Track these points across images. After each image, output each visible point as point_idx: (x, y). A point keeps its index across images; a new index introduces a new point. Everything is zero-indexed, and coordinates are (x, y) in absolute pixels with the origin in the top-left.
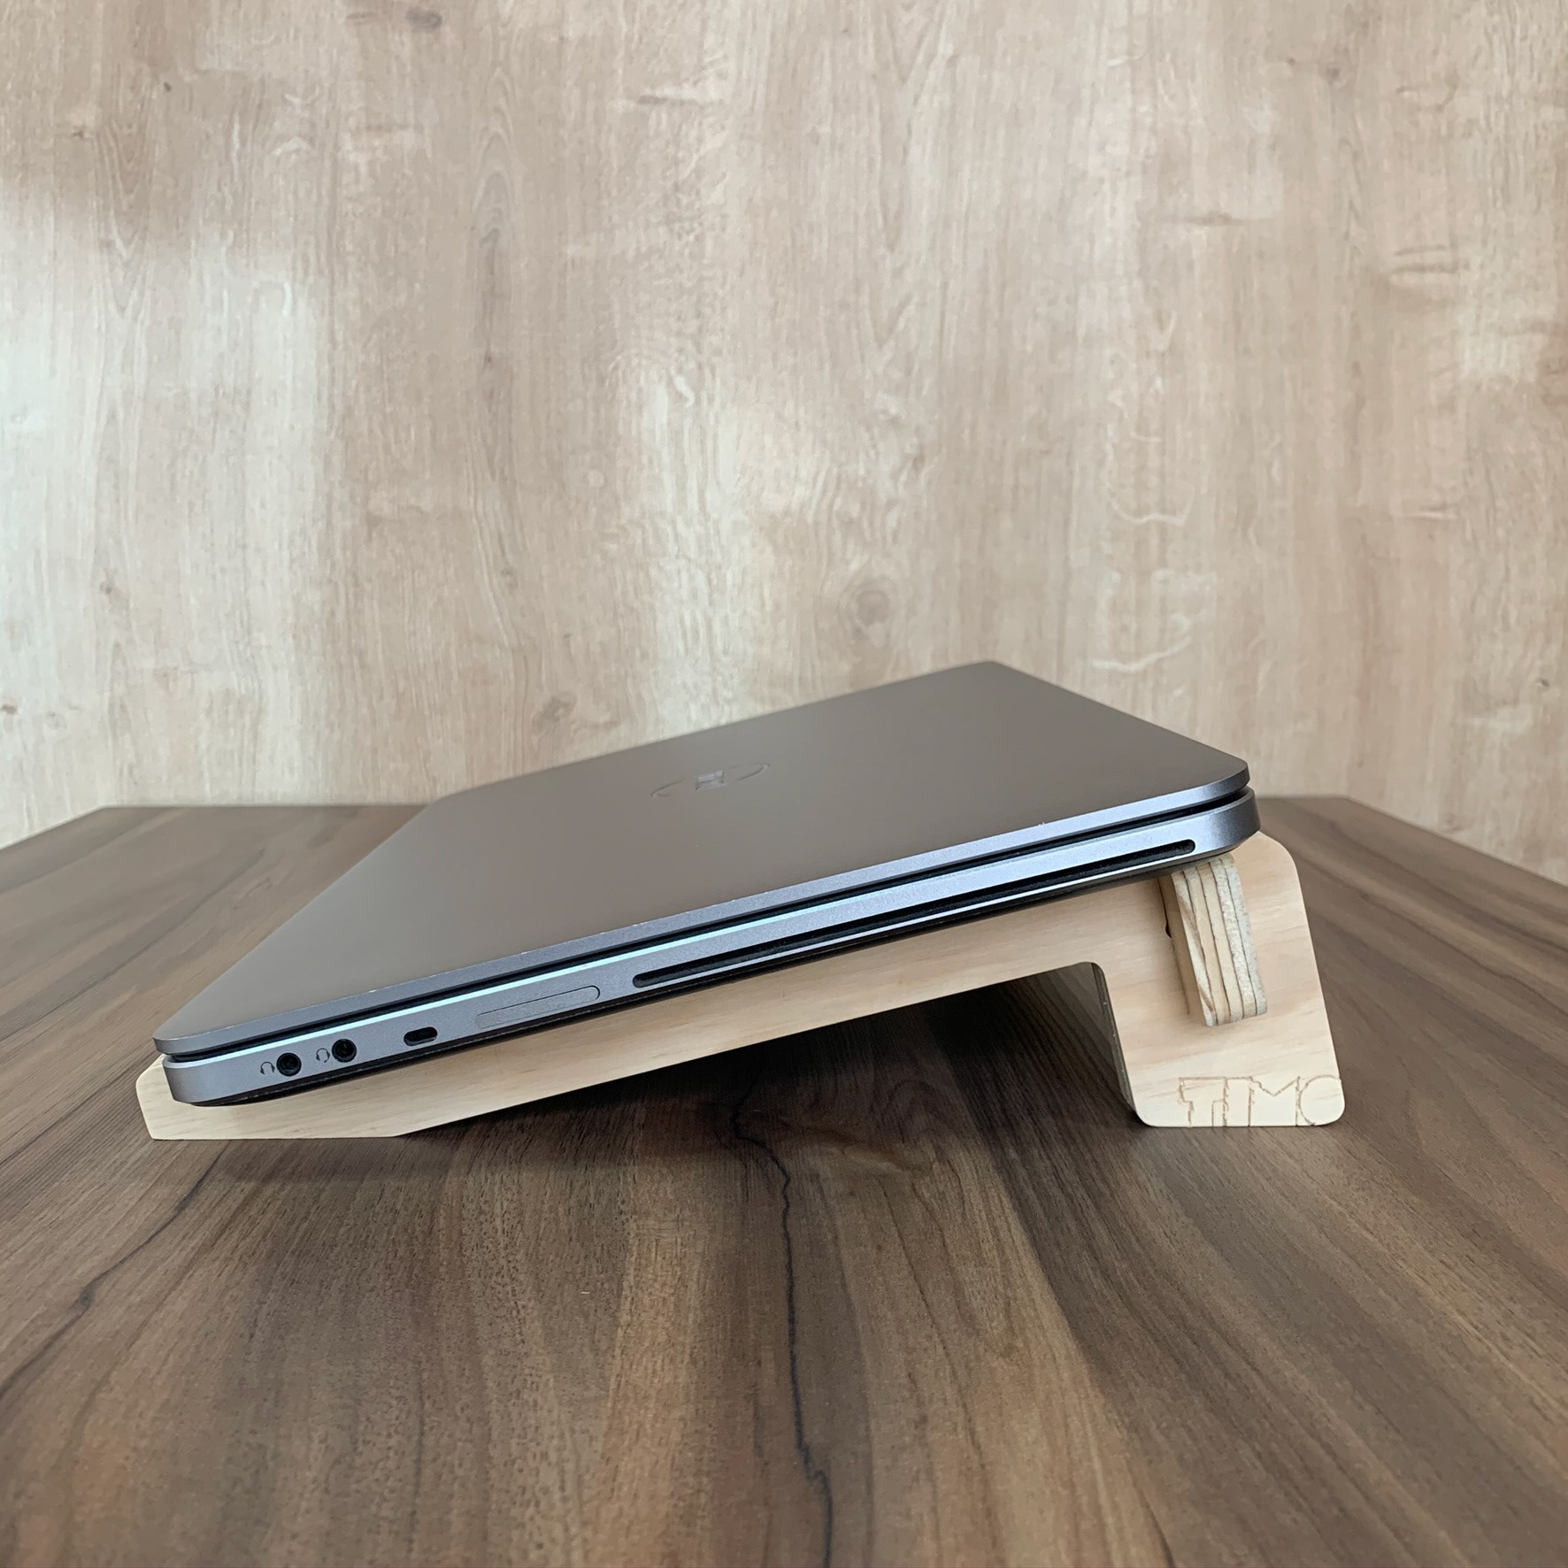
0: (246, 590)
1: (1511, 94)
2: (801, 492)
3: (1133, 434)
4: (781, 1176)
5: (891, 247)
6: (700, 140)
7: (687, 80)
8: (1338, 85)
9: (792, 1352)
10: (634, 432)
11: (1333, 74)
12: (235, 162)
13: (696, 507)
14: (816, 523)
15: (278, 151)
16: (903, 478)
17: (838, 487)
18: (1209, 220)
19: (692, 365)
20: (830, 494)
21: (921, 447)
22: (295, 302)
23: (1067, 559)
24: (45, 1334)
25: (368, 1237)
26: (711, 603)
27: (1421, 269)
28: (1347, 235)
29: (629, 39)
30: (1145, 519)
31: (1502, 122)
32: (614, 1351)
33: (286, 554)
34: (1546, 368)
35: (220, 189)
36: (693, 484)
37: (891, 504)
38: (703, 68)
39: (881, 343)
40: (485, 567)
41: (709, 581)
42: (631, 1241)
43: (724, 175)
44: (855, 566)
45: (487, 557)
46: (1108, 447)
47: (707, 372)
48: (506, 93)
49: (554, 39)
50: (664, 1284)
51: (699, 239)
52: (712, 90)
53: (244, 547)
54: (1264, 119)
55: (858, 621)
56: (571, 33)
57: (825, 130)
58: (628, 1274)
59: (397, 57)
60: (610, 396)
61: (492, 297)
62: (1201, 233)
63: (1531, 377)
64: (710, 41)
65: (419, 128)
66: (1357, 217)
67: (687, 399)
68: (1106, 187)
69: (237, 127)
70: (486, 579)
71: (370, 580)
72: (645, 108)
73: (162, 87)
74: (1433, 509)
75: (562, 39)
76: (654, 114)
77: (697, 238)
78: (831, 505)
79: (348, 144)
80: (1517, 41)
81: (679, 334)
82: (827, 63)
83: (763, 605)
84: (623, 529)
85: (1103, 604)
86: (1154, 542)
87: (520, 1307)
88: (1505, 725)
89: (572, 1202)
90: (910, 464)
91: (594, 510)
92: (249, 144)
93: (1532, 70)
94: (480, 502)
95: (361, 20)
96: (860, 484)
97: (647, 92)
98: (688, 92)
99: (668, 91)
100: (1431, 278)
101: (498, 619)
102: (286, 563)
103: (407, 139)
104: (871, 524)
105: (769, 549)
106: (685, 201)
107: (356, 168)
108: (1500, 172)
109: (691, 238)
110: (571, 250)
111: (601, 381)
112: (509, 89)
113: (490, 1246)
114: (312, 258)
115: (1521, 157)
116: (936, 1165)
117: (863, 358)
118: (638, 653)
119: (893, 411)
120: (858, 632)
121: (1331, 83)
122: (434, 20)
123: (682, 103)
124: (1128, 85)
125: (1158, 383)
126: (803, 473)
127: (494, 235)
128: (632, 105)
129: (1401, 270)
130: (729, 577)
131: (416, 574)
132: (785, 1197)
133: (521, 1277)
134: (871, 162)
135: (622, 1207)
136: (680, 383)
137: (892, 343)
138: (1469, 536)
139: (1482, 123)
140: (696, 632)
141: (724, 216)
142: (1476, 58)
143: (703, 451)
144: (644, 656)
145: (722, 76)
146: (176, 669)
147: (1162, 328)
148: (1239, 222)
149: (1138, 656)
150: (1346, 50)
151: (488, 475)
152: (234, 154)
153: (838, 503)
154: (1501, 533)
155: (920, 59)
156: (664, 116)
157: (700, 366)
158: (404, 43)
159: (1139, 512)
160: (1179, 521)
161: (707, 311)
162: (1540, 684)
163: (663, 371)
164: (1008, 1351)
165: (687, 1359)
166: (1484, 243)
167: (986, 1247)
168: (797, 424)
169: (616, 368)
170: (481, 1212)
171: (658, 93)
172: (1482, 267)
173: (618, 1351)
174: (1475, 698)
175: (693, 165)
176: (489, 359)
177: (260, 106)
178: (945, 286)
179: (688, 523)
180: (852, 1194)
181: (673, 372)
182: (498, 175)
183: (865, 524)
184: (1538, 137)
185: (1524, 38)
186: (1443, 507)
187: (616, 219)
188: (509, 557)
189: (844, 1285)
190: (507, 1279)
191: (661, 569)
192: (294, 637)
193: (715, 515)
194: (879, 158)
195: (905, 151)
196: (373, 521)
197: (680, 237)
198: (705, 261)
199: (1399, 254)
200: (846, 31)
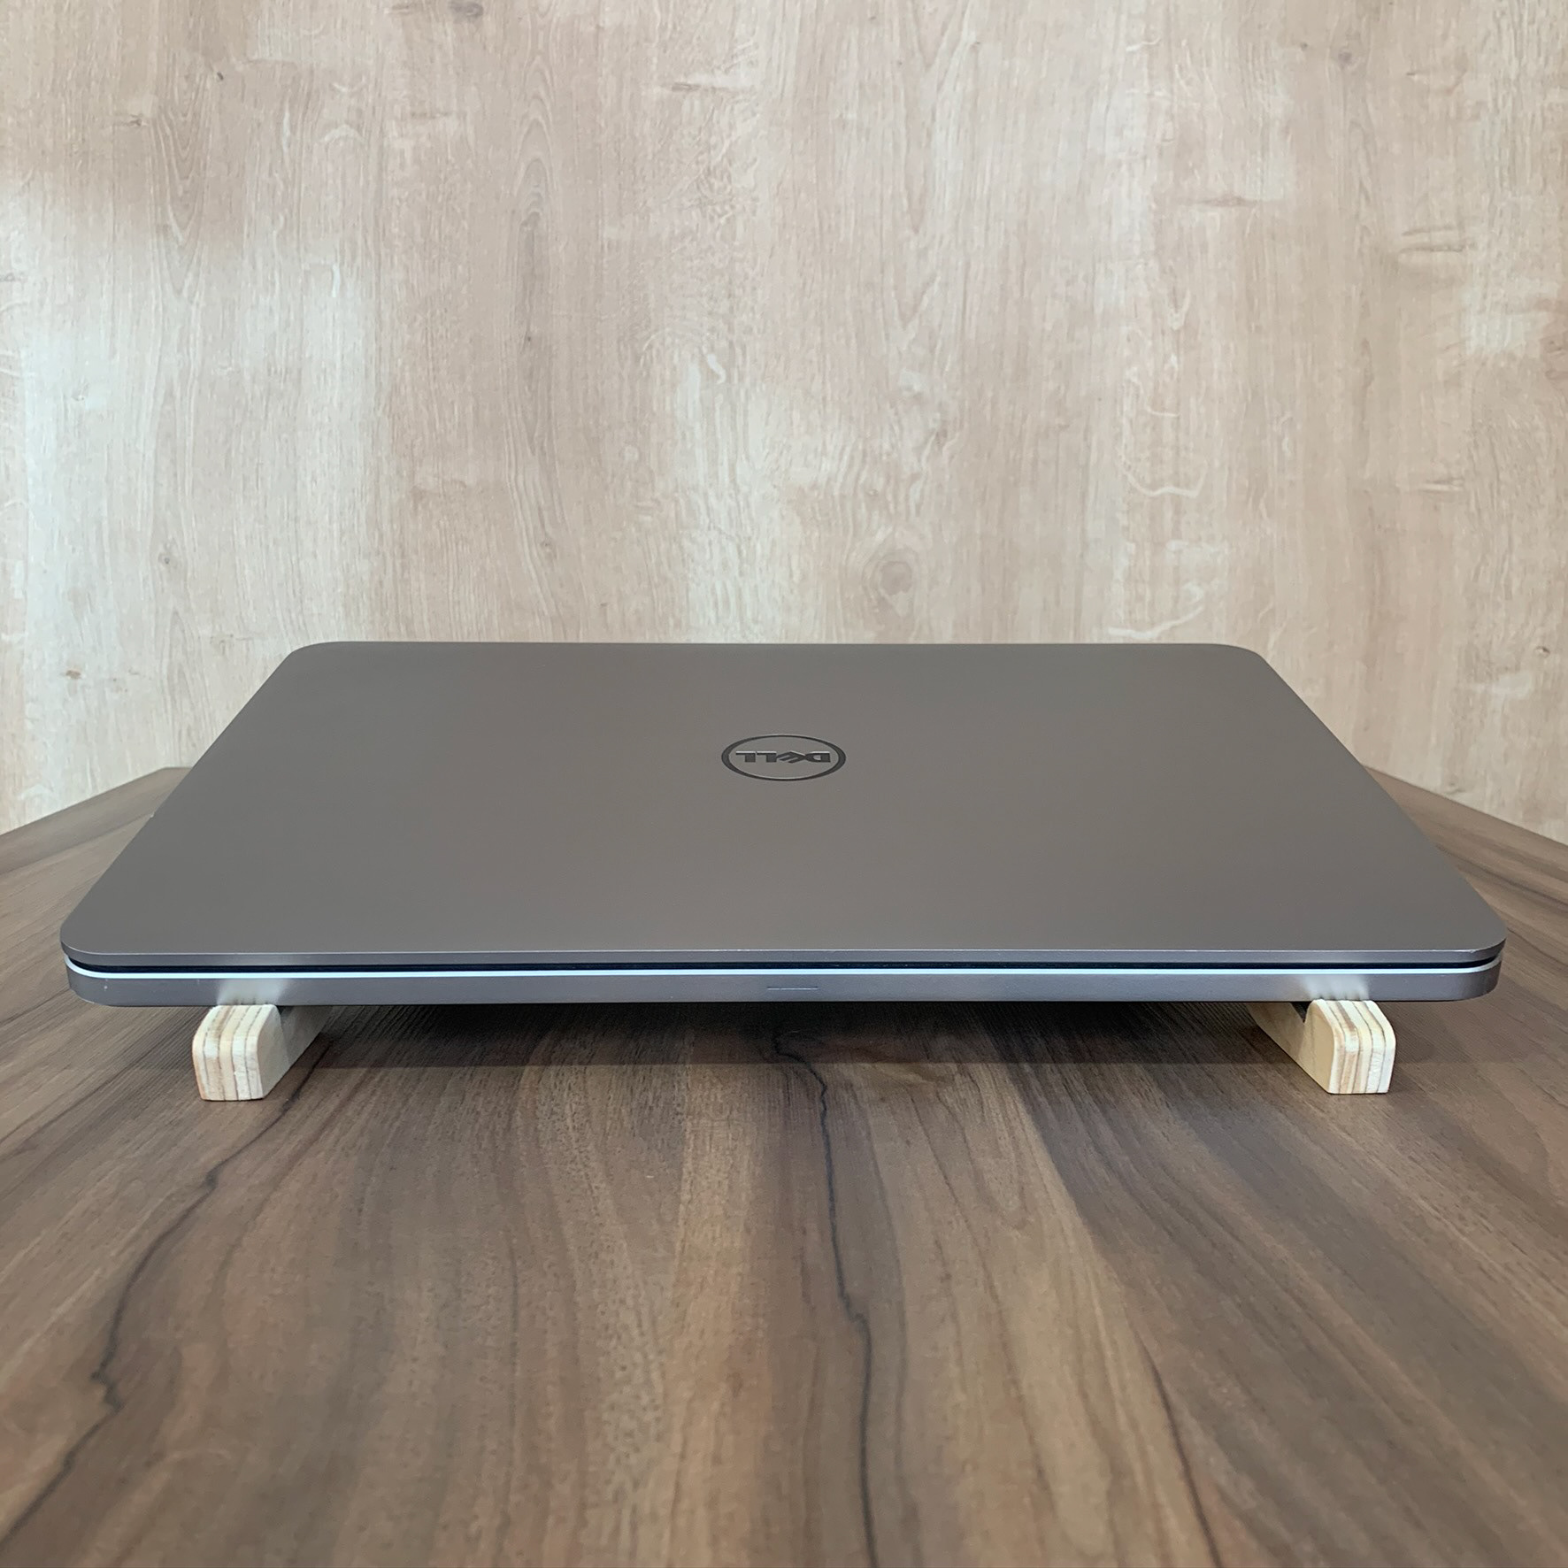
0: (298, 560)
1: (1518, 77)
2: (827, 466)
3: (1149, 410)
4: (819, 1085)
5: (916, 230)
6: (732, 126)
7: (719, 68)
8: (1350, 69)
9: (832, 1224)
10: (668, 408)
11: (1345, 58)
12: (285, 149)
13: (727, 480)
14: (843, 497)
15: (327, 139)
16: (927, 452)
17: (864, 461)
18: (1224, 202)
19: (724, 344)
20: (855, 469)
21: (944, 422)
22: (343, 284)
23: (1083, 531)
24: (181, 1208)
25: (454, 1133)
26: (741, 574)
27: (1431, 249)
28: (1357, 216)
29: (663, 28)
30: (1158, 492)
31: (1510, 104)
32: (677, 1221)
33: (335, 526)
34: (1549, 344)
35: (270, 174)
36: (724, 458)
37: (914, 477)
38: (734, 56)
39: (905, 320)
40: (525, 540)
41: (740, 552)
42: (688, 1137)
43: (755, 160)
44: (880, 537)
45: (527, 530)
46: (1124, 421)
47: (738, 350)
48: (545, 80)
49: (592, 29)
50: (719, 1170)
51: (731, 221)
52: (743, 78)
53: (296, 520)
54: (1277, 102)
55: (882, 591)
56: (608, 21)
57: (851, 116)
58: (687, 1162)
59: (440, 47)
60: (645, 374)
61: (532, 275)
62: (1216, 214)
63: (1536, 353)
64: (741, 29)
65: (462, 116)
66: (1367, 198)
67: (718, 377)
68: (1124, 168)
69: (287, 115)
70: (527, 550)
71: (416, 552)
72: (679, 94)
73: (216, 76)
74: (1438, 482)
75: (598, 27)
76: (686, 103)
77: (728, 220)
78: (857, 478)
79: (392, 130)
80: (1525, 24)
81: (710, 313)
82: (854, 51)
83: (791, 576)
84: (657, 501)
85: (1119, 575)
86: (1169, 514)
87: (593, 1188)
88: (1508, 691)
89: (634, 1104)
90: (933, 438)
91: (629, 484)
92: (298, 133)
93: (1539, 55)
94: (520, 478)
95: (406, 11)
96: (884, 458)
97: (682, 80)
98: (720, 80)
99: (700, 78)
100: (1439, 257)
101: (539, 590)
102: (336, 534)
103: (451, 126)
104: (895, 497)
105: (797, 520)
106: (717, 184)
107: (402, 152)
108: (1507, 153)
109: (723, 221)
110: (609, 232)
111: (637, 359)
112: (548, 76)
113: (564, 1140)
114: (360, 242)
115: (1527, 139)
116: (958, 1077)
117: (887, 336)
118: (671, 622)
119: (917, 388)
120: (882, 602)
121: (1343, 68)
122: (475, 10)
123: (714, 89)
124: (1145, 70)
125: (1173, 358)
126: (830, 448)
127: (534, 219)
128: (667, 92)
129: (1408, 250)
130: (759, 548)
131: (460, 547)
132: (824, 1102)
133: (593, 1164)
134: (896, 147)
135: (679, 1109)
136: (712, 360)
137: (916, 321)
138: (1473, 508)
139: (1490, 105)
140: (727, 602)
141: (755, 200)
142: (1484, 42)
143: (734, 428)
145: (752, 63)
146: (232, 636)
147: (1177, 307)
148: (1253, 203)
149: (1153, 624)
150: (1358, 34)
151: (529, 450)
152: (284, 142)
153: (864, 476)
154: (1504, 504)
155: (944, 45)
156: (697, 103)
157: (731, 344)
158: (446, 32)
159: (1153, 487)
160: (1193, 493)
161: (738, 292)
162: (1541, 651)
163: (696, 350)
164: (1021, 1225)
165: (742, 1228)
166: (1491, 223)
167: (1001, 1142)
168: (824, 399)
169: (650, 347)
170: (553, 1113)
171: (691, 81)
172: (1489, 245)
173: (681, 1222)
174: (1479, 665)
175: (724, 151)
176: (529, 339)
177: (309, 95)
178: (968, 265)
179: (719, 497)
180: (883, 1100)
181: (705, 350)
182: (538, 160)
183: (890, 497)
184: (1544, 120)
185: (1532, 22)
186: (1449, 481)
187: (650, 202)
188: (549, 529)
189: (877, 1173)
190: (581, 1166)
191: (693, 541)
192: (345, 606)
193: (744, 489)
194: (904, 143)
195: (929, 135)
196: (418, 495)
197: (712, 219)
198: (736, 243)
199: (1406, 234)
200: (873, 18)
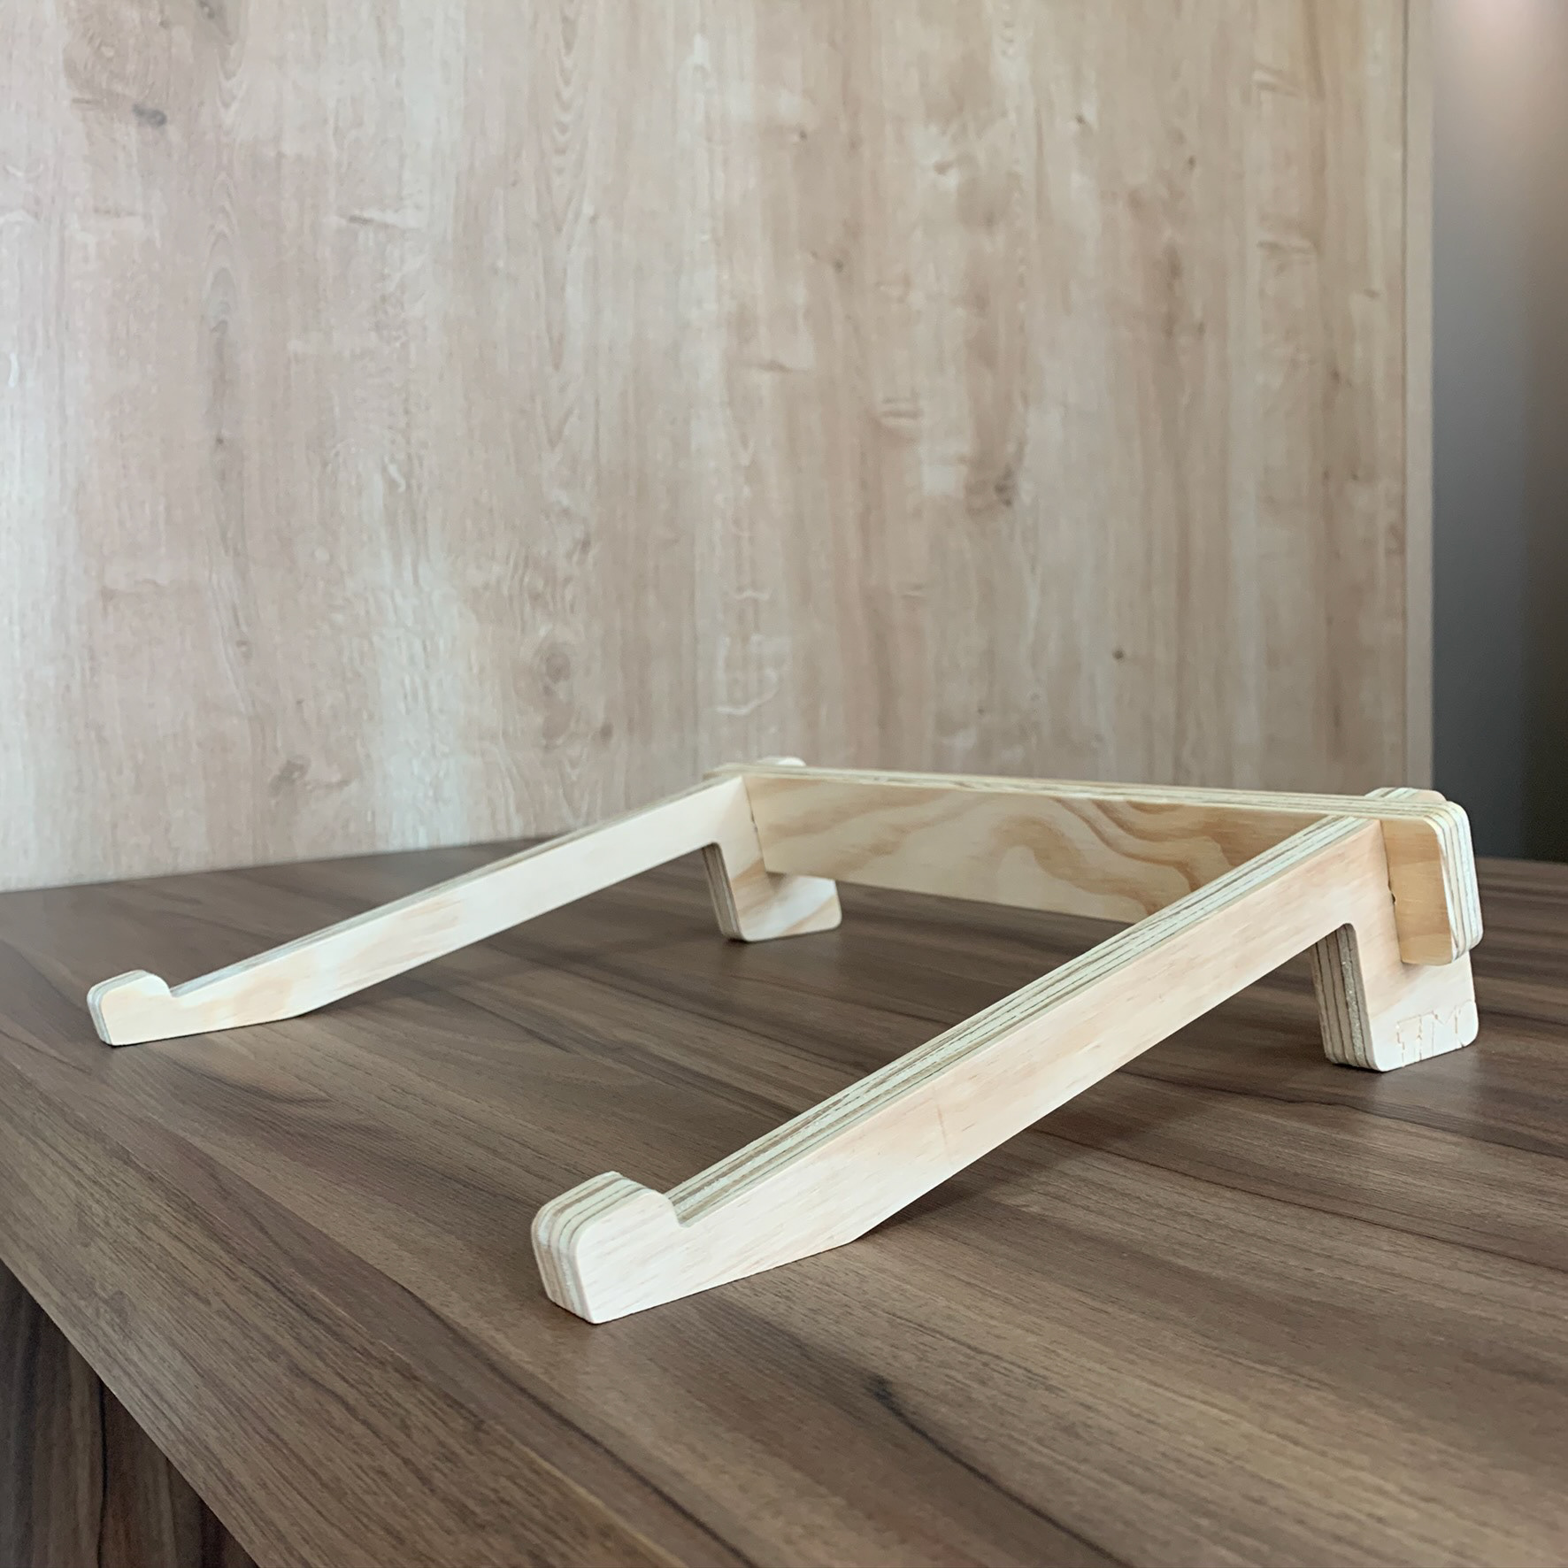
2: (497, 569)
3: (732, 529)
5: (557, 366)
6: (402, 260)
7: (389, 207)
8: (843, 275)
10: (355, 513)
11: (839, 266)
13: (411, 581)
14: (511, 598)
16: (575, 558)
17: (526, 564)
18: (771, 367)
19: (401, 456)
20: (520, 572)
21: (587, 534)
22: (22, 377)
23: (694, 627)
26: (428, 667)
27: (898, 414)
28: (855, 386)
29: (339, 164)
30: (744, 595)
34: (969, 489)
36: (408, 561)
37: (568, 580)
38: (401, 199)
39: (552, 444)
40: (220, 638)
41: (425, 648)
43: (423, 293)
44: (542, 632)
45: (222, 627)
46: (717, 538)
47: (416, 462)
48: (230, 196)
49: (272, 154)
51: (404, 345)
52: (410, 219)
55: (547, 680)
56: (289, 148)
59: (124, 147)
60: (332, 480)
62: (767, 376)
63: (962, 495)
64: (407, 176)
65: (147, 217)
67: (399, 486)
68: (704, 334)
70: (222, 649)
71: (107, 654)
72: (355, 226)
74: (914, 589)
75: (280, 154)
76: (362, 233)
78: (522, 580)
79: (74, 222)
81: (390, 428)
82: (501, 208)
83: (471, 669)
84: (348, 601)
85: (721, 663)
88: (962, 743)
90: (579, 547)
91: (321, 584)
93: (949, 280)
94: (214, 576)
95: (87, 106)
96: (543, 563)
97: (357, 212)
98: (390, 217)
99: (371, 213)
100: (903, 421)
101: (235, 690)
103: (136, 226)
104: (553, 597)
105: (474, 619)
106: (391, 312)
107: (85, 246)
109: (398, 344)
110: (295, 345)
111: (325, 464)
112: (233, 193)
114: (40, 332)
117: (540, 457)
118: (365, 716)
119: (566, 502)
120: (547, 691)
121: (838, 273)
122: (159, 118)
123: (385, 226)
124: (714, 256)
125: (746, 490)
126: (498, 553)
127: (222, 326)
128: (344, 222)
129: (886, 415)
130: (441, 643)
136: (393, 470)
137: (561, 446)
140: (415, 694)
141: (425, 328)
143: (415, 532)
144: (371, 717)
145: (418, 207)
147: (746, 448)
148: (789, 370)
149: (747, 701)
150: (845, 250)
151: (223, 550)
153: (526, 580)
155: (570, 216)
156: (371, 236)
157: (409, 457)
158: (130, 133)
159: (740, 589)
160: (765, 597)
161: (413, 409)
162: (979, 713)
163: (379, 460)
166: (931, 399)
169: (337, 454)
171: (366, 215)
172: (931, 414)
174: (945, 724)
175: (397, 281)
176: (220, 441)
178: (597, 402)
179: (405, 595)
181: (386, 459)
182: (225, 271)
183: (549, 596)
184: (955, 328)
186: (919, 588)
187: (333, 321)
188: (244, 628)
191: (382, 637)
192: (27, 714)
193: (427, 589)
194: (544, 293)
195: (563, 289)
196: (107, 595)
197: (388, 342)
198: (410, 366)
199: (884, 402)
